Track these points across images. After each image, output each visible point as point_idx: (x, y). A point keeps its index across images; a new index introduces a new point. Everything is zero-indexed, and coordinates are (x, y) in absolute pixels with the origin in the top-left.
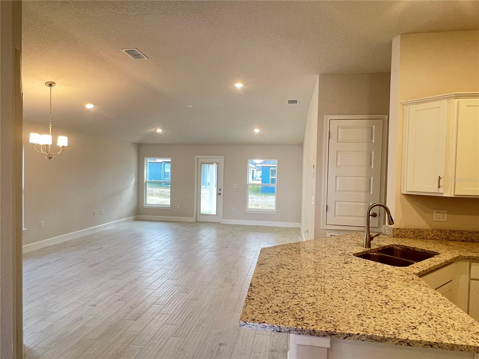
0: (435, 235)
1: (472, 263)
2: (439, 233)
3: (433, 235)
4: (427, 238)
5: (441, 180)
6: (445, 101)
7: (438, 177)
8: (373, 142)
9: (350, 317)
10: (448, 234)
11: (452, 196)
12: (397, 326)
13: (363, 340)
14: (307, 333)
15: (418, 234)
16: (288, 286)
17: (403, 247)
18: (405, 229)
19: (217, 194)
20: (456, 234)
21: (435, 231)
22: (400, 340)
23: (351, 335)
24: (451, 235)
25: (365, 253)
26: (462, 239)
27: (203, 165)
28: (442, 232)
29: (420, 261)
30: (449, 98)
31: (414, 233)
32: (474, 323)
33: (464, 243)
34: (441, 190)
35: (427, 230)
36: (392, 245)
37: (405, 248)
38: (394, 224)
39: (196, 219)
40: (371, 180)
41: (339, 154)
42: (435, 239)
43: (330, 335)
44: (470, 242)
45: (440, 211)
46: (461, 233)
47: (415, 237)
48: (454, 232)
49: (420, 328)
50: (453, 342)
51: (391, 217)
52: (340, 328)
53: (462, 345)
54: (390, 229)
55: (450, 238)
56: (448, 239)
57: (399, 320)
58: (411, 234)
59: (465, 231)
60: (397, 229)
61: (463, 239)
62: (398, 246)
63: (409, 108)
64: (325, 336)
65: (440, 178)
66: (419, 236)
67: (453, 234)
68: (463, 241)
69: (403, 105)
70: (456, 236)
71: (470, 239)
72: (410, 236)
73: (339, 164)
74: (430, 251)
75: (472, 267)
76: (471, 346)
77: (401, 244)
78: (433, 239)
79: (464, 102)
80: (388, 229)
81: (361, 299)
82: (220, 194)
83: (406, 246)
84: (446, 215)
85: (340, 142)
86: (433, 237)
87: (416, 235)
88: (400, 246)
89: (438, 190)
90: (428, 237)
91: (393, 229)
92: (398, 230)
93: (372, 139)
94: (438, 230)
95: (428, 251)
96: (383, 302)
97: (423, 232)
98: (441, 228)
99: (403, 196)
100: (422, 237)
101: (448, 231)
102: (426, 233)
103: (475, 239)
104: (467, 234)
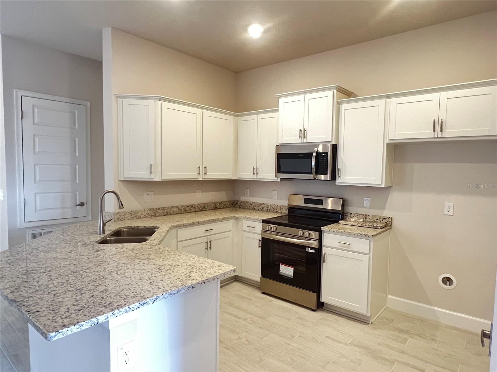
0: (146, 214)
1: (179, 230)
2: (149, 212)
3: (145, 214)
4: (141, 218)
5: (152, 166)
6: (152, 101)
7: (150, 165)
8: (77, 128)
9: (146, 287)
10: (155, 212)
11: (161, 180)
12: (180, 279)
13: (166, 298)
14: (124, 312)
15: (134, 215)
16: (62, 286)
17: (129, 227)
20: (160, 211)
21: (146, 211)
22: (188, 287)
23: (158, 297)
24: (157, 212)
25: (103, 239)
26: (164, 215)
28: (151, 210)
29: (152, 235)
30: (155, 99)
31: (131, 214)
32: (214, 262)
33: (166, 216)
34: (152, 176)
35: (141, 211)
36: (120, 228)
37: (131, 228)
38: (123, 208)
40: (76, 168)
41: (37, 139)
42: (147, 217)
43: (143, 305)
44: (169, 215)
45: (149, 193)
46: (163, 209)
47: (132, 218)
48: (159, 209)
49: (192, 274)
50: (214, 275)
51: (121, 202)
52: (147, 297)
53: (218, 275)
54: (111, 214)
56: (155, 216)
57: (177, 275)
58: (128, 216)
59: (166, 207)
60: (117, 213)
61: (165, 213)
62: (124, 228)
63: (123, 101)
64: (138, 308)
66: (135, 216)
67: (159, 211)
68: (165, 215)
69: (116, 96)
70: (160, 212)
71: (169, 213)
72: (128, 218)
73: (37, 150)
74: (151, 227)
75: (179, 232)
76: (222, 274)
77: (126, 225)
78: (145, 217)
79: (166, 104)
80: (109, 215)
81: (140, 273)
83: (131, 227)
84: (153, 196)
85: (36, 125)
86: (145, 216)
87: (132, 216)
88: (126, 227)
89: (150, 176)
90: (142, 216)
91: (113, 214)
92: (119, 214)
93: (75, 125)
94: (149, 209)
95: (149, 227)
96: (156, 269)
97: (138, 213)
98: (150, 207)
99: (120, 182)
100: (137, 217)
101: (155, 209)
102: (140, 213)
103: (172, 212)
104: (167, 210)
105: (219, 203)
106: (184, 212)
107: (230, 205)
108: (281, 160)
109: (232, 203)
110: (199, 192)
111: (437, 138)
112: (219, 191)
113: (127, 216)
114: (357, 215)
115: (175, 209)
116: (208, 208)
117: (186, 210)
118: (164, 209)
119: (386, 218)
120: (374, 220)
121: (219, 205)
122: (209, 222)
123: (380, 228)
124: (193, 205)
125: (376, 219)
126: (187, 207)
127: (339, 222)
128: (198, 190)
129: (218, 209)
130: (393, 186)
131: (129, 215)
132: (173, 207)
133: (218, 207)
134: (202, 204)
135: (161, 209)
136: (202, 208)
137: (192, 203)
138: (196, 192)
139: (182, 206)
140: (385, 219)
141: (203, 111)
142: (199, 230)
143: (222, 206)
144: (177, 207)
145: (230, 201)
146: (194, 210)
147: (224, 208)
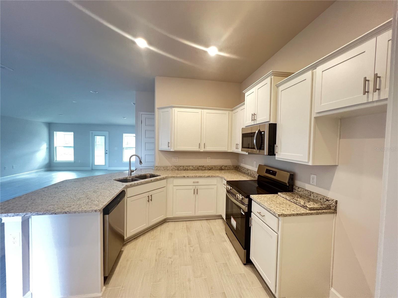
1: (174, 179)
2: (174, 167)
6: (170, 109)
10: (178, 168)
11: (174, 150)
18: (160, 166)
19: (105, 153)
21: (172, 167)
27: (95, 136)
28: (176, 167)
31: (164, 168)
33: (184, 171)
34: (170, 148)
35: (170, 166)
39: (92, 168)
44: (187, 170)
45: (175, 157)
48: (180, 166)
51: (141, 161)
55: (179, 169)
61: (184, 169)
65: (169, 143)
67: (180, 167)
68: (184, 170)
71: (187, 169)
78: (172, 170)
82: (107, 153)
94: (174, 166)
97: (168, 167)
98: (175, 165)
99: (159, 151)
100: (167, 169)
101: (178, 166)
102: (169, 168)
103: (189, 169)
104: (185, 167)
105: (224, 166)
106: (197, 169)
107: (233, 168)
108: (244, 138)
109: (235, 167)
110: (209, 159)
111: (373, 102)
112: (223, 159)
113: (162, 168)
114: (303, 191)
115: (191, 167)
116: (215, 169)
117: (198, 168)
118: (184, 167)
119: (330, 200)
120: (318, 200)
121: (224, 167)
122: (196, 177)
123: (308, 209)
124: (204, 166)
125: (319, 198)
126: (200, 167)
127: (278, 194)
128: (208, 157)
129: (223, 170)
130: (339, 165)
131: (163, 168)
132: (189, 166)
133: (223, 169)
134: (211, 166)
135: (182, 167)
136: (211, 168)
137: (203, 165)
138: (207, 158)
139: (196, 166)
140: (328, 200)
141: (201, 111)
142: (190, 181)
143: (227, 168)
144: (192, 166)
145: (234, 166)
146: (205, 169)
147: (228, 170)
